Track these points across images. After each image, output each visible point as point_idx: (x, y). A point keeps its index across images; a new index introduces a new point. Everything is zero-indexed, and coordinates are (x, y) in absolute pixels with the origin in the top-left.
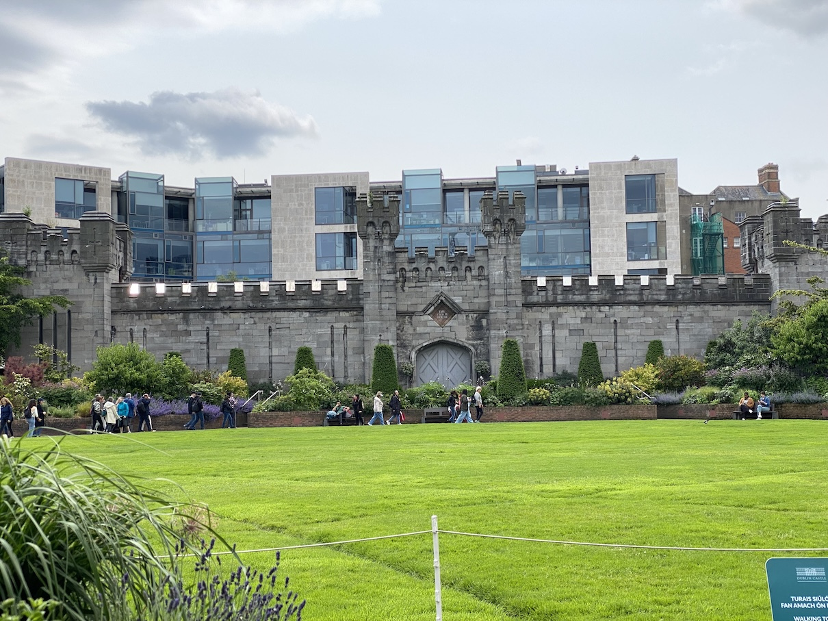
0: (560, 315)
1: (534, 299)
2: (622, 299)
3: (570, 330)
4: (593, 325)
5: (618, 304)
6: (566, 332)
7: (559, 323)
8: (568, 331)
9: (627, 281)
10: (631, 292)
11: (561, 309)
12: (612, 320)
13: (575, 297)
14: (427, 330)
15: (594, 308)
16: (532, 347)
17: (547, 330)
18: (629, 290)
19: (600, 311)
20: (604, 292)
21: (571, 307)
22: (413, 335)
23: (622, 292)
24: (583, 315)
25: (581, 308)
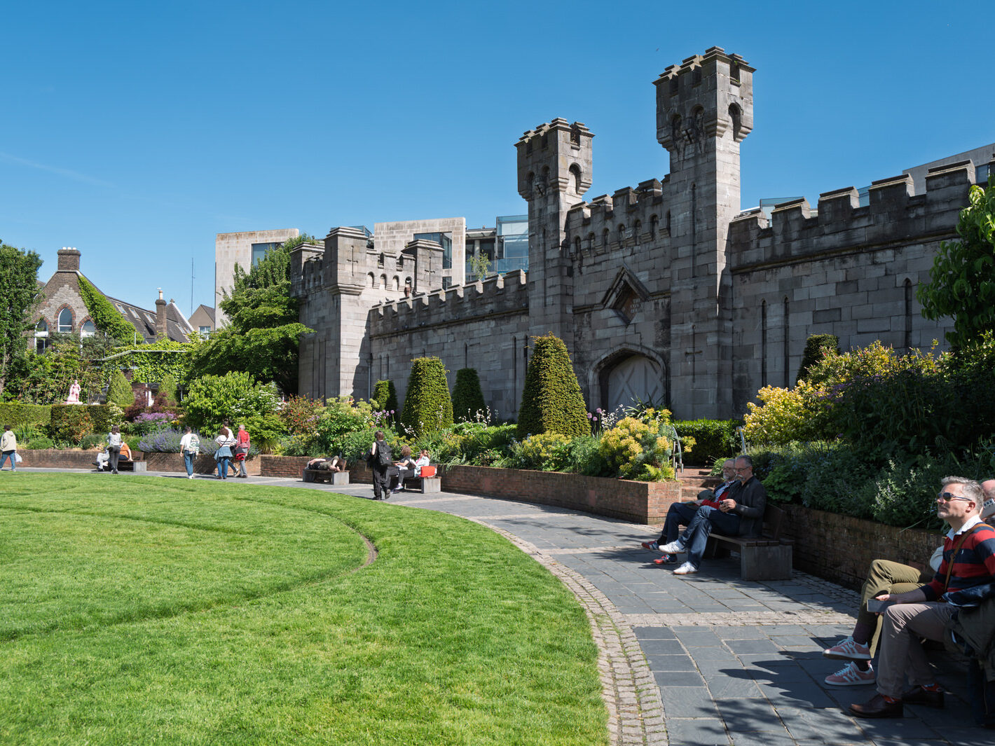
0: (797, 282)
1: (752, 255)
2: (922, 226)
3: (815, 313)
4: (861, 295)
5: (913, 240)
6: (807, 318)
7: (796, 299)
8: (810, 314)
9: (933, 183)
10: (943, 207)
11: (800, 270)
12: (900, 280)
13: (824, 239)
14: (608, 333)
15: (863, 257)
16: (748, 352)
17: (775, 317)
18: (937, 202)
19: (874, 263)
20: (882, 218)
21: (818, 264)
22: (591, 342)
23: (921, 211)
24: (841, 276)
25: (837, 261)
